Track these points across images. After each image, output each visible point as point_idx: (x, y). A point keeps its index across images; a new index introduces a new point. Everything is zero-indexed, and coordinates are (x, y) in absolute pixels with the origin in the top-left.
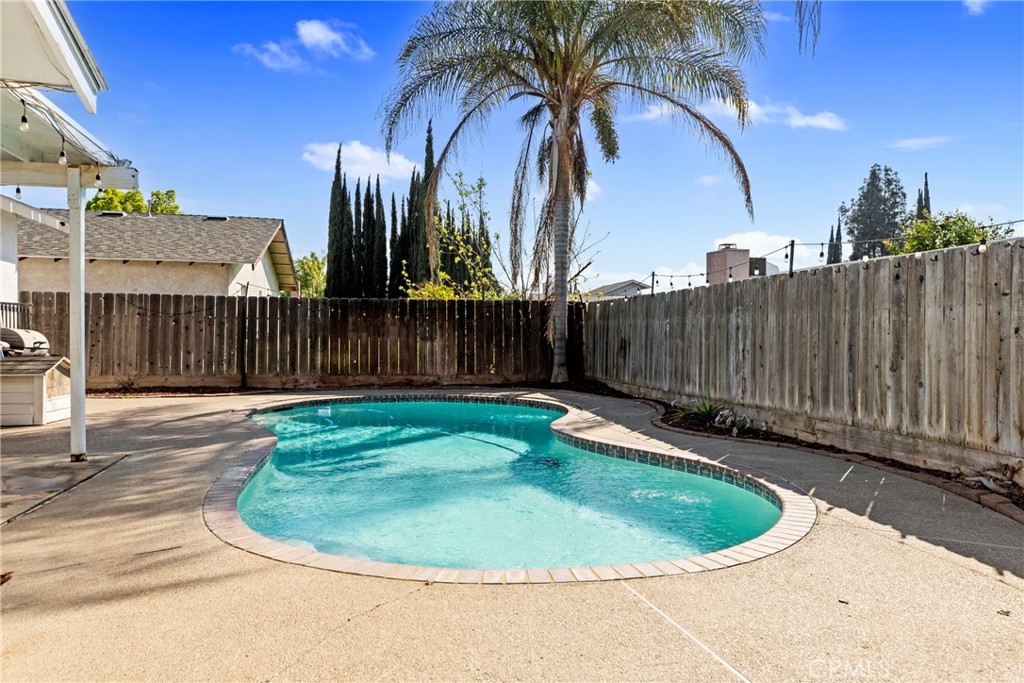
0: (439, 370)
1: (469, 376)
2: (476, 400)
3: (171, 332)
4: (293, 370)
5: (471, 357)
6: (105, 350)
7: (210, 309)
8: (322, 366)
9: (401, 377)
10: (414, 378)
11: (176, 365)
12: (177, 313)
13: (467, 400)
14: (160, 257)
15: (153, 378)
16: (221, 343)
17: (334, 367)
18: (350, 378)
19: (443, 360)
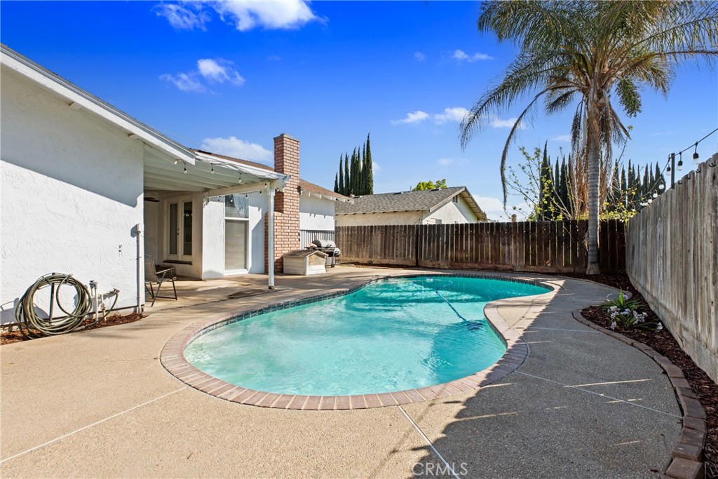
0: (513, 263)
1: (533, 267)
2: (519, 281)
3: (391, 241)
4: (438, 259)
5: (534, 255)
6: (370, 248)
7: (405, 231)
8: (451, 258)
9: (492, 265)
10: (499, 266)
11: (393, 255)
12: (393, 233)
13: (514, 280)
14: (396, 210)
15: (385, 260)
16: (409, 246)
17: (457, 258)
18: (465, 264)
19: (516, 256)
